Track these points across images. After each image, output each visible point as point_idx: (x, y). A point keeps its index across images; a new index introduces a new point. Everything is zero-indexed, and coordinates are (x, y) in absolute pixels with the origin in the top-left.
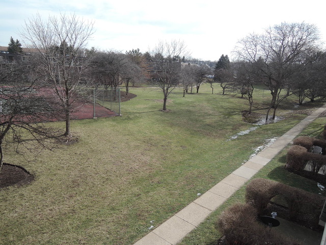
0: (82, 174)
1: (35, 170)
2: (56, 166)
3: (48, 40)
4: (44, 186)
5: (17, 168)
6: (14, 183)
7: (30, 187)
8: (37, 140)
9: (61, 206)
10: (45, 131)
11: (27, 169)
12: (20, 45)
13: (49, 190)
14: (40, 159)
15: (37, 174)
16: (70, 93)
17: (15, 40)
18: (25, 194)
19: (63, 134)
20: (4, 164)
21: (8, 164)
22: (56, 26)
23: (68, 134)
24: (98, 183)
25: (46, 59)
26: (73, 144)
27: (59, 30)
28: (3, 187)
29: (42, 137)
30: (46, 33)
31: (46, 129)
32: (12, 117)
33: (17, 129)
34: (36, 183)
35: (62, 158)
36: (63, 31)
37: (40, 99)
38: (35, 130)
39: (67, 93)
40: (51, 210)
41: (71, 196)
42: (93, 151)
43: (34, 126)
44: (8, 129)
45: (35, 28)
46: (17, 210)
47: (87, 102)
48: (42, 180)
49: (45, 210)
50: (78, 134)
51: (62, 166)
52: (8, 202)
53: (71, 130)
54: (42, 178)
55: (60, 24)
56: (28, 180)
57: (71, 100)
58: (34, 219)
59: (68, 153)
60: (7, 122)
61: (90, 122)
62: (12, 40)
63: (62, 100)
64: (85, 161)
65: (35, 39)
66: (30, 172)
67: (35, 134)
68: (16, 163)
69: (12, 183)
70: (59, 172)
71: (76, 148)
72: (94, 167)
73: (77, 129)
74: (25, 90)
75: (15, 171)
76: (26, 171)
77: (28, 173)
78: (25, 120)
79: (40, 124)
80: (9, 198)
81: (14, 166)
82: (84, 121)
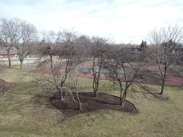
0: (166, 120)
1: (139, 108)
2: (151, 110)
3: (159, 40)
4: (142, 119)
5: (131, 105)
6: (129, 112)
7: (135, 116)
8: (143, 93)
9: (148, 135)
10: (148, 89)
11: (136, 107)
12: (146, 43)
13: (143, 122)
14: (143, 104)
15: (140, 111)
16: (167, 70)
17: (144, 41)
18: (132, 119)
19: (159, 93)
20: (126, 100)
21: (128, 102)
22: (164, 32)
23: (162, 94)
24: (176, 131)
25: (156, 50)
26: (164, 100)
27: (166, 33)
28: (123, 112)
29: (146, 92)
30: (158, 36)
31: (148, 88)
32: (133, 79)
33: (135, 85)
34: (138, 116)
35: (155, 107)
36: (168, 34)
37: (148, 71)
38: (143, 87)
39: (165, 70)
40: (142, 134)
41: (155, 132)
42: (177, 109)
43: (143, 85)
44: (130, 84)
45: (153, 34)
46: (126, 126)
47: (179, 76)
48: (142, 115)
49: (139, 132)
50: (169, 95)
51: (155, 111)
52: (124, 120)
53: (164, 92)
54: (142, 114)
55: (167, 30)
56: (135, 113)
57: (167, 74)
58: (133, 135)
59: (160, 105)
60: (131, 81)
61: (179, 89)
62: (143, 41)
63: (162, 73)
64: (170, 113)
65: (152, 40)
66: (137, 108)
67: (142, 89)
68: (131, 102)
69: (128, 111)
70: (152, 114)
71: (165, 103)
72: (176, 119)
73: (168, 92)
74: (141, 66)
75: (130, 106)
76: (135, 108)
77: (136, 109)
78: (139, 81)
79: (145, 85)
80: (124, 118)
81: (130, 103)
82: (175, 88)
